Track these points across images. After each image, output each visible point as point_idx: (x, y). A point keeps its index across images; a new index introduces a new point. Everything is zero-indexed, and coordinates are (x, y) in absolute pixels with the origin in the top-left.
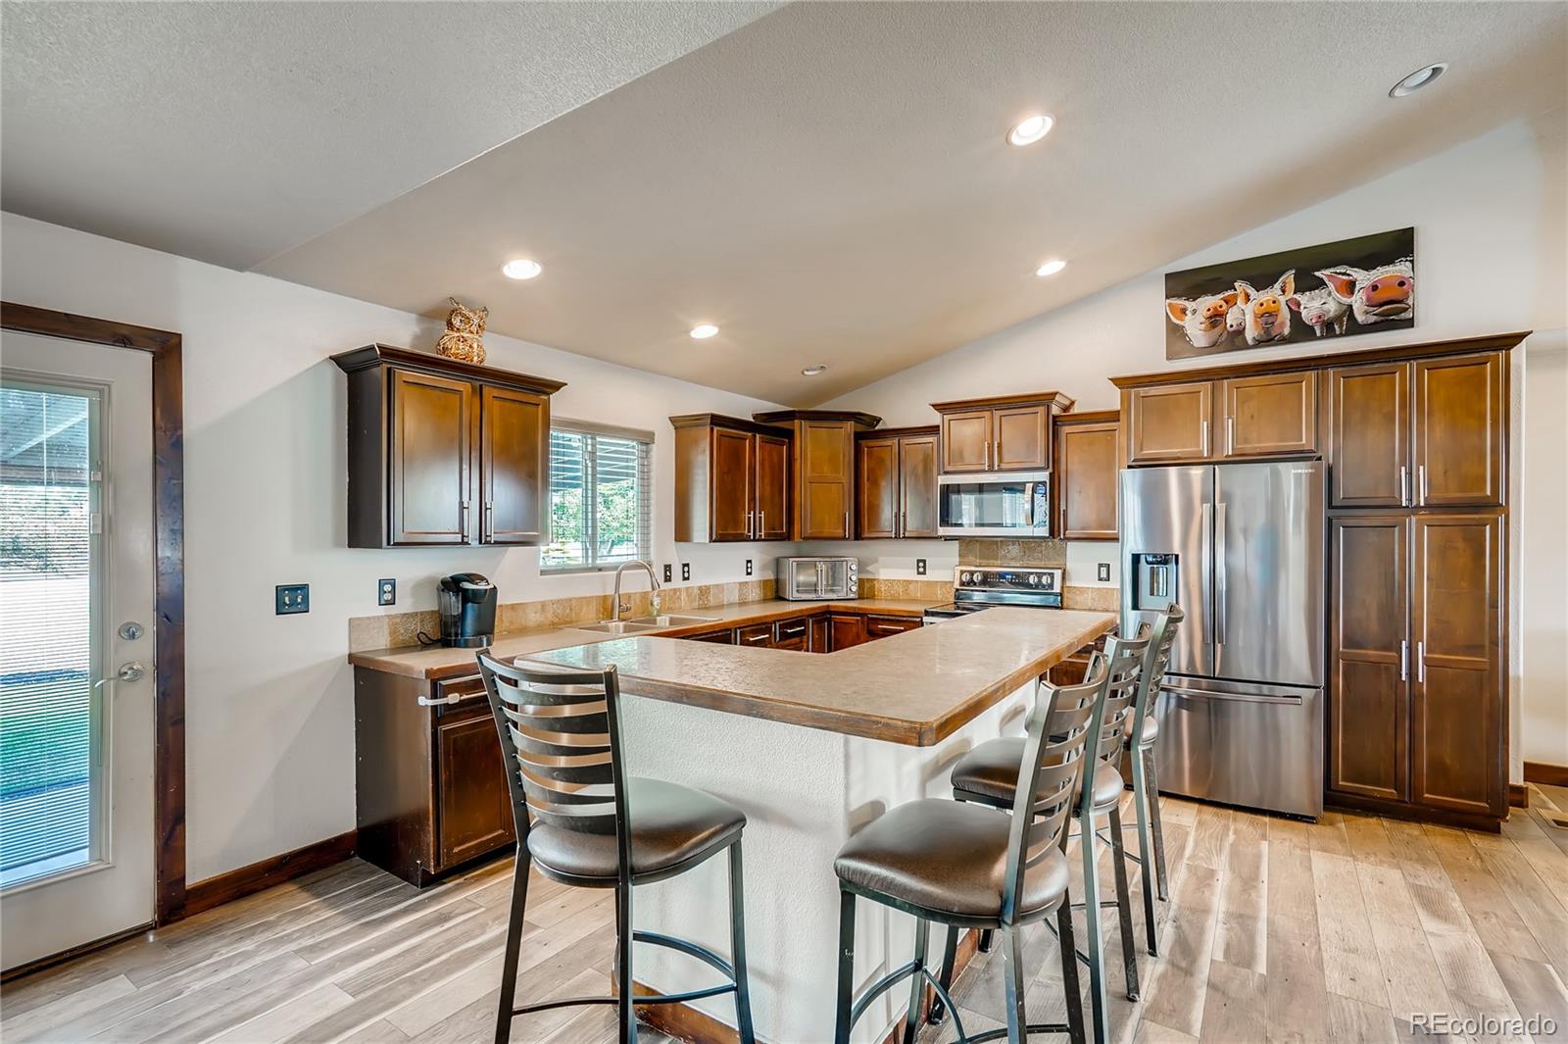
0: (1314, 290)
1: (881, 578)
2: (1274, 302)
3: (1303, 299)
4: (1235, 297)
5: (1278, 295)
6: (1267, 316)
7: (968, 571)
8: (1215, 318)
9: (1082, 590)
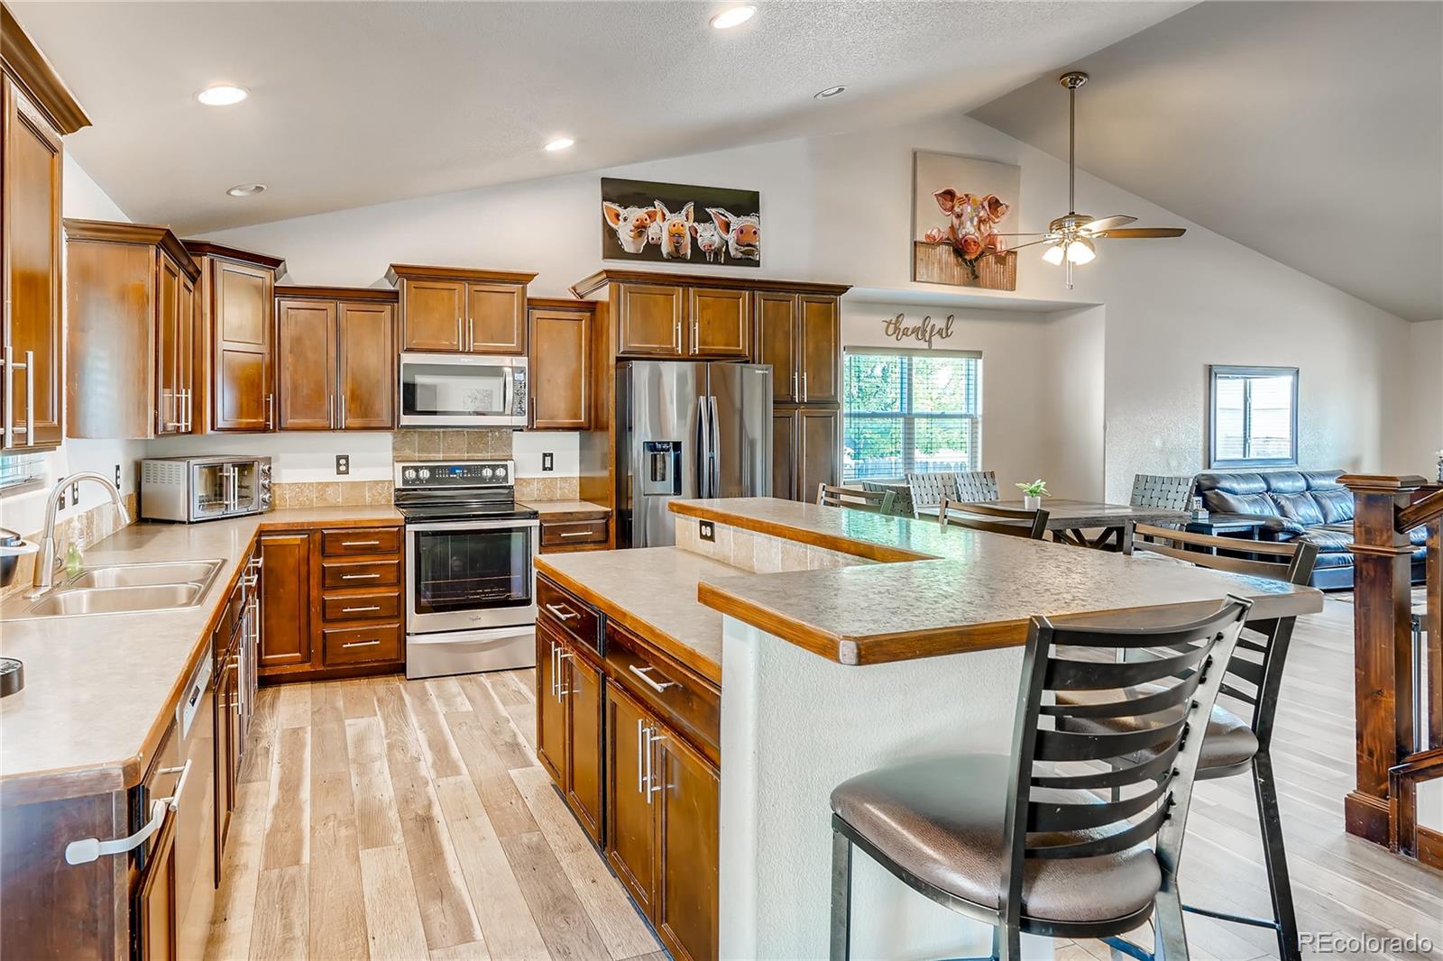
0: (704, 222)
1: (284, 481)
2: (682, 226)
3: (700, 227)
4: (655, 213)
5: (682, 220)
6: (676, 237)
7: (412, 467)
8: (641, 229)
9: (528, 481)
